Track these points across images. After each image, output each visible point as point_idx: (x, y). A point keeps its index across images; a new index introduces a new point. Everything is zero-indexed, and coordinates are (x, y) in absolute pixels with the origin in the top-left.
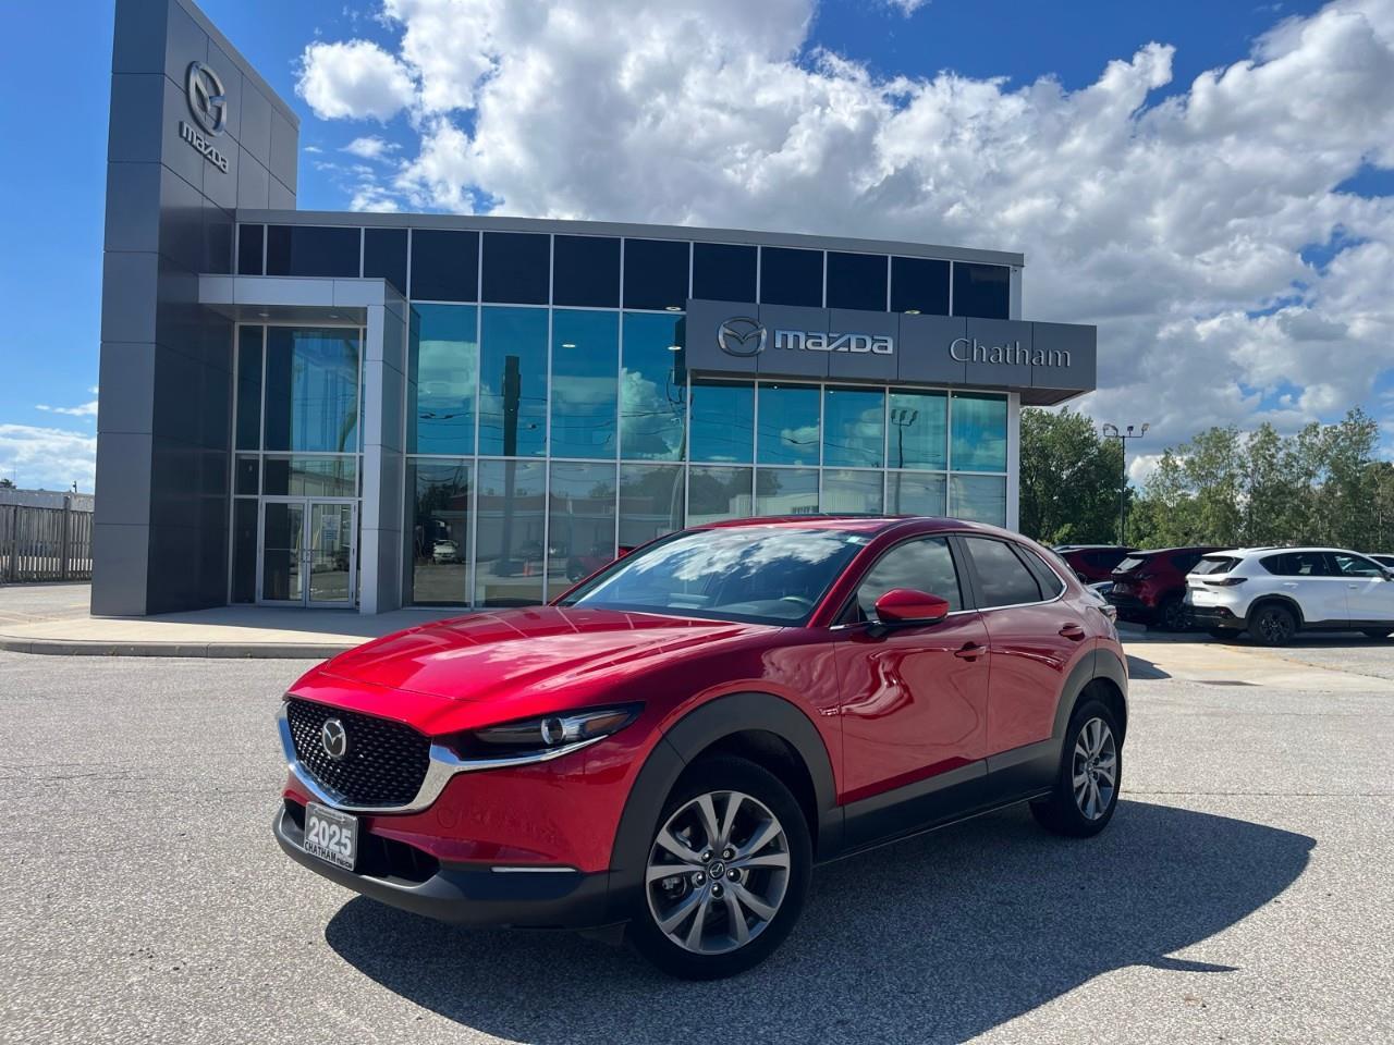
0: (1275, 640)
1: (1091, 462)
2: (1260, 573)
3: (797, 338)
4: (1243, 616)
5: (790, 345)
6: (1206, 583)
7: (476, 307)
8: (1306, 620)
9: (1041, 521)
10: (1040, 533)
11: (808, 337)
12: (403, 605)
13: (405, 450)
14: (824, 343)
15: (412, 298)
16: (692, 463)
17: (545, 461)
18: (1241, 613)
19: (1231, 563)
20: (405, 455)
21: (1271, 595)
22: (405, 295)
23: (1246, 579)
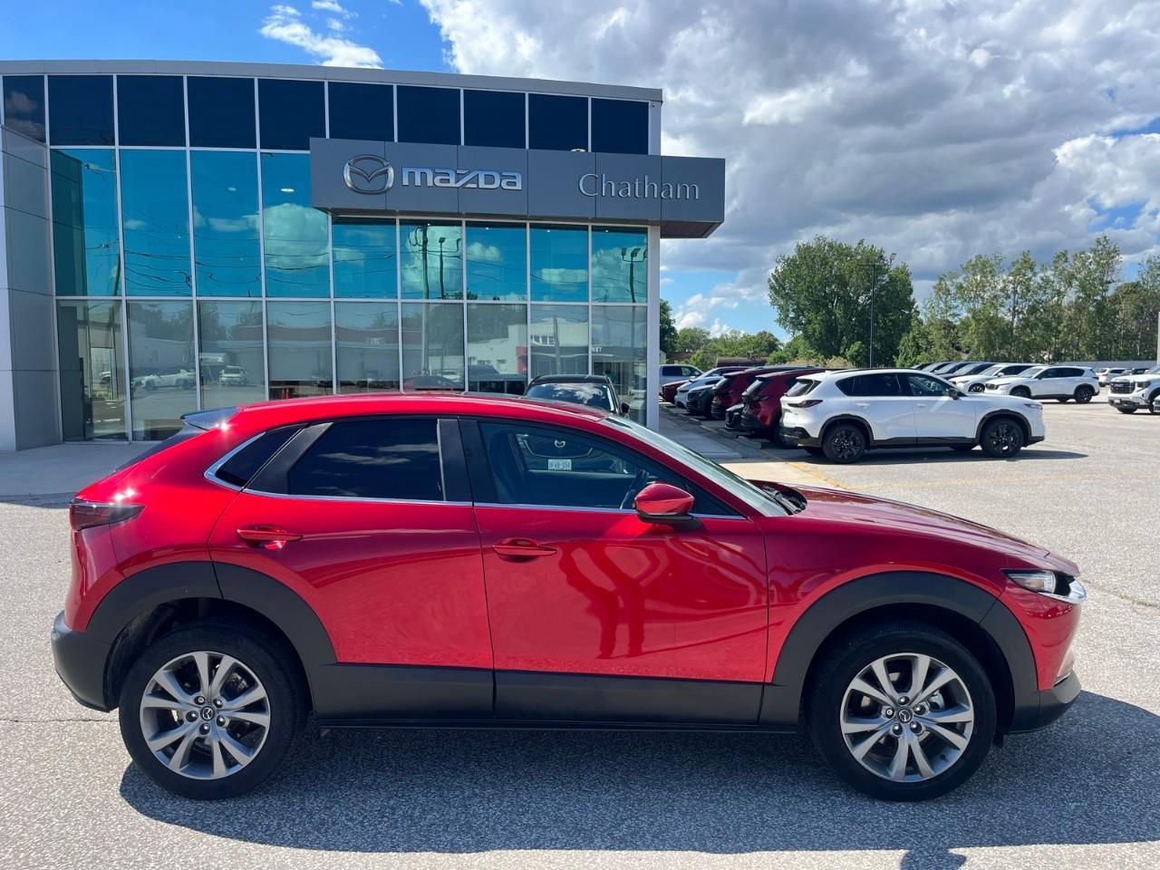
0: (846, 457)
1: (883, 288)
2: (836, 395)
3: (424, 175)
4: (817, 436)
5: (418, 182)
6: (790, 405)
7: (114, 150)
8: (875, 438)
9: (840, 340)
10: (839, 350)
11: (435, 174)
12: (64, 440)
13: (54, 294)
14: (452, 180)
15: (51, 144)
16: (336, 300)
17: (191, 301)
18: (815, 433)
19: (811, 385)
20: (55, 298)
21: (843, 415)
22: (45, 141)
23: (821, 401)
